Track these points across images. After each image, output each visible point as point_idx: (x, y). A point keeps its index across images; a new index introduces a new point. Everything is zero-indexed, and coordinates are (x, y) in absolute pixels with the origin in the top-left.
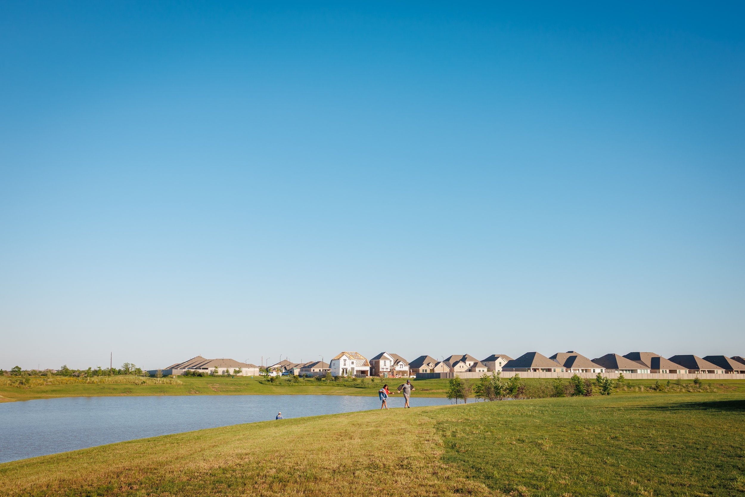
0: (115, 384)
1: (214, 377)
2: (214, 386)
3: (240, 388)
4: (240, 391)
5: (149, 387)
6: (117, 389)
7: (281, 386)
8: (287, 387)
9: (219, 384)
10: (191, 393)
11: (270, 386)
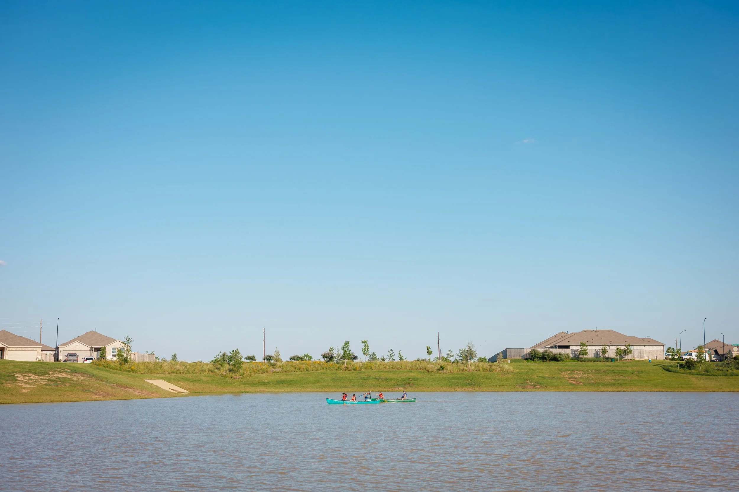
0: (391, 372)
1: (581, 361)
2: (573, 376)
3: (623, 378)
4: (625, 384)
5: (450, 376)
6: (391, 379)
7: (709, 375)
9: (583, 371)
10: (526, 388)
11: (685, 375)
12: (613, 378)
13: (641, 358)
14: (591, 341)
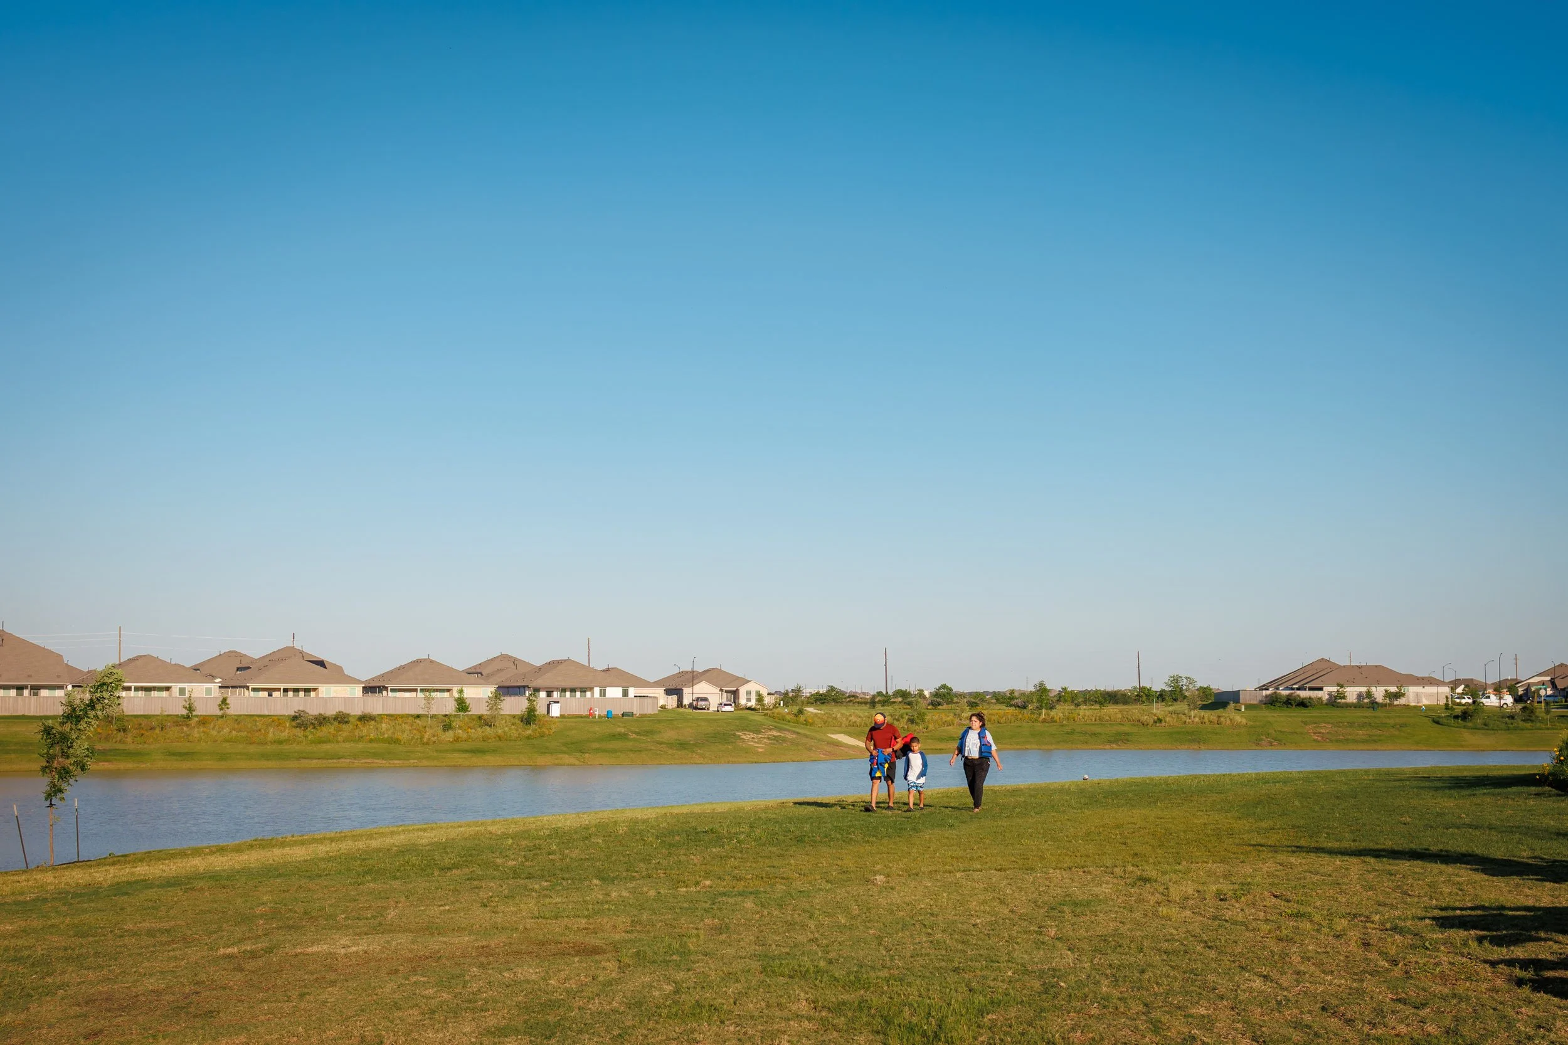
0: (1098, 724)
1: (1337, 707)
2: (1319, 730)
4: (1380, 740)
5: (1170, 730)
6: (1100, 734)
7: (1487, 729)
8: (1503, 732)
9: (1332, 724)
10: (1261, 745)
11: (1457, 729)
12: (1368, 732)
13: (1418, 703)
14: (1353, 680)
